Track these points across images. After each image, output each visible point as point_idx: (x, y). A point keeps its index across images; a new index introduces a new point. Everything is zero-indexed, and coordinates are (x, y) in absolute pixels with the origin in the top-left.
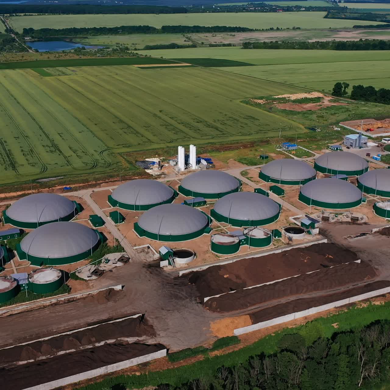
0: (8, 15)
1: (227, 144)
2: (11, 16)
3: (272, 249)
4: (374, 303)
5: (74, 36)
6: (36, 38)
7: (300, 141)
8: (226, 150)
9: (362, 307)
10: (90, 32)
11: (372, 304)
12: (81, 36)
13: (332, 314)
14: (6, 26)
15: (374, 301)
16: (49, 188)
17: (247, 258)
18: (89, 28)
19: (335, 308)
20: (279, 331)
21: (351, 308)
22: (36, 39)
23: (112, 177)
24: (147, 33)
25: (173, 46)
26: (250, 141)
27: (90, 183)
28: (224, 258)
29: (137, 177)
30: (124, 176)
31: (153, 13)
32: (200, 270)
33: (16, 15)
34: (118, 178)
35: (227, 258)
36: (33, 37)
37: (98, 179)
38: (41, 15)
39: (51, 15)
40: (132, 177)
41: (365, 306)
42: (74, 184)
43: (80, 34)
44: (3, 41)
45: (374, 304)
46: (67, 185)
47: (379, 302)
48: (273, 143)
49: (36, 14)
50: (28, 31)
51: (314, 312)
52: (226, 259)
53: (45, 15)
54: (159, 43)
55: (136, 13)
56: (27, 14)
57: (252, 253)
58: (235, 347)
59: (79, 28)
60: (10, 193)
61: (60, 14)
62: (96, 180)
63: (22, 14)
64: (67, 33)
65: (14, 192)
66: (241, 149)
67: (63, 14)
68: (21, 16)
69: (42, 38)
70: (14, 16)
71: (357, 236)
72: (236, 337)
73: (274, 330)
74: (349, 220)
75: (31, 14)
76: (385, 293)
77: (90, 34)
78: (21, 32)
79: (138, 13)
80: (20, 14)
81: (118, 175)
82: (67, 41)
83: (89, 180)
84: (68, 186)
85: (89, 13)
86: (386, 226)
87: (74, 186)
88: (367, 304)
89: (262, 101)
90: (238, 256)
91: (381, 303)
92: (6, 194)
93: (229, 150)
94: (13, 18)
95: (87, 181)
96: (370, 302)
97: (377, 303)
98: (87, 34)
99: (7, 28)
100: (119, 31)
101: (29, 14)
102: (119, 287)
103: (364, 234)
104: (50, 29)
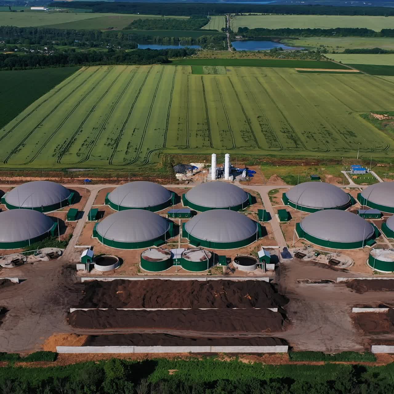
0: (235, 14)
1: (289, 158)
2: (236, 15)
3: (203, 275)
4: (242, 360)
5: (287, 37)
6: (247, 37)
7: (380, 165)
8: (282, 165)
9: (223, 361)
10: (303, 33)
11: (239, 361)
12: (293, 37)
13: (180, 358)
14: (226, 24)
15: (242, 358)
16: (71, 178)
17: (162, 279)
18: (303, 29)
19: (190, 353)
20: (107, 361)
21: (208, 358)
22: (247, 39)
23: (135, 176)
24: (364, 37)
25: (377, 51)
26: (316, 158)
27: (112, 179)
28: (144, 274)
29: (160, 179)
30: (148, 177)
31: (382, 15)
32: (104, 281)
33: (242, 15)
34: (141, 177)
35: (147, 275)
36: (244, 36)
37: (121, 176)
38: (265, 15)
39: (275, 15)
40: (156, 179)
41: (229, 360)
42: (96, 178)
43: (293, 35)
44: (214, 39)
45: (241, 362)
46: (89, 177)
47: (248, 360)
48: (346, 164)
49: (261, 14)
50: (243, 30)
51: (161, 352)
52: (145, 275)
53: (269, 15)
54: (365, 48)
55: (363, 15)
56: (251, 13)
57: (177, 275)
58: (45, 364)
59: (293, 29)
60: (35, 177)
61: (283, 15)
62: (118, 176)
63: (247, 14)
64: (279, 33)
65: (40, 177)
66: (301, 165)
67: (287, 15)
68: (246, 15)
69: (253, 38)
70: (239, 15)
71: (315, 283)
72: (57, 354)
73: (100, 359)
74: (327, 262)
75: (255, 14)
76: (264, 352)
77: (303, 35)
78: (236, 30)
79: (366, 15)
80: (245, 14)
81: (141, 175)
82: (275, 41)
83: (112, 176)
84: (90, 179)
85: (313, 14)
86: (367, 277)
87: (95, 179)
88: (231, 358)
89: (382, 116)
90: (160, 275)
91: (249, 362)
92: (32, 178)
93: (286, 165)
94: (238, 17)
95: (110, 176)
96: (237, 358)
97: (245, 361)
98: (300, 35)
99: (226, 26)
100: (333, 33)
101: (253, 13)
102: (16, 280)
103: (327, 282)
104: (264, 29)
